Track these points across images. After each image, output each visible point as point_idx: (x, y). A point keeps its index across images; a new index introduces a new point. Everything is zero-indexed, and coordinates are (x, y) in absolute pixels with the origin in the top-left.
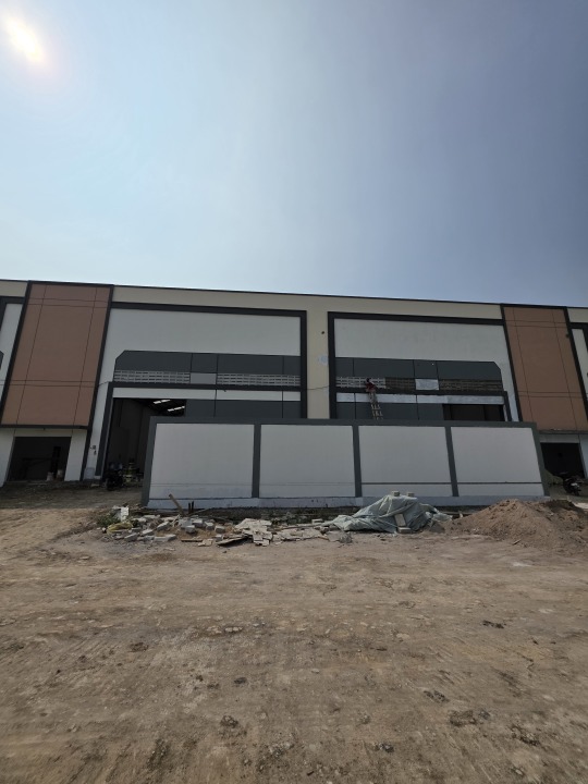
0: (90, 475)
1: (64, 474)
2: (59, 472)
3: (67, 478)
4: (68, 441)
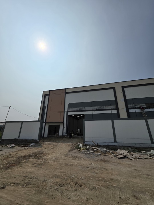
0: (64, 134)
2: (58, 133)
3: (60, 135)
4: (59, 126)
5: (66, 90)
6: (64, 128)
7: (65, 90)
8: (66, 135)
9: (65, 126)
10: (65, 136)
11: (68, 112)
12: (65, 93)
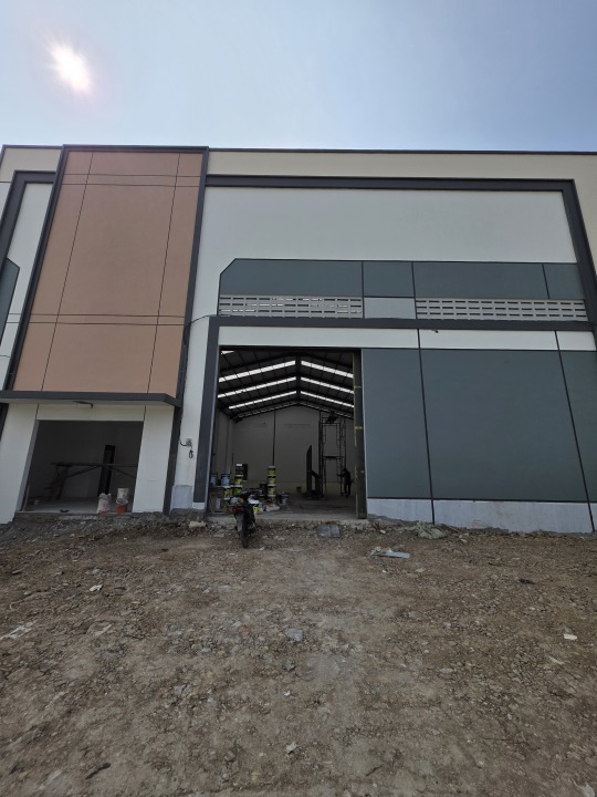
0: (184, 500)
1: (131, 497)
2: (121, 493)
3: (137, 507)
4: (137, 428)
5: (213, 156)
6: (183, 452)
7: (199, 157)
8: (201, 506)
9: (191, 430)
10: (194, 514)
11: (216, 322)
12: (197, 182)
